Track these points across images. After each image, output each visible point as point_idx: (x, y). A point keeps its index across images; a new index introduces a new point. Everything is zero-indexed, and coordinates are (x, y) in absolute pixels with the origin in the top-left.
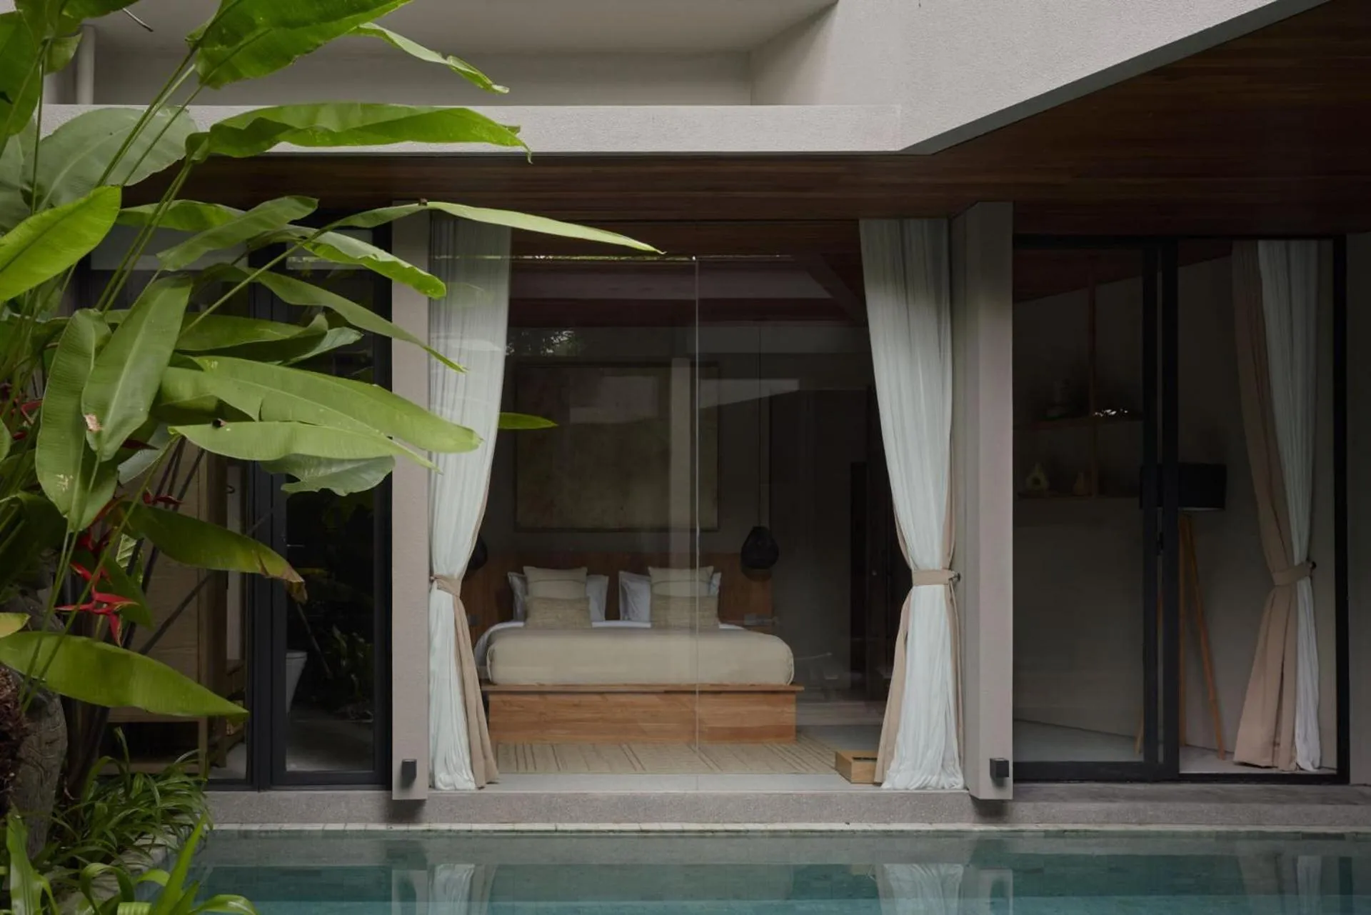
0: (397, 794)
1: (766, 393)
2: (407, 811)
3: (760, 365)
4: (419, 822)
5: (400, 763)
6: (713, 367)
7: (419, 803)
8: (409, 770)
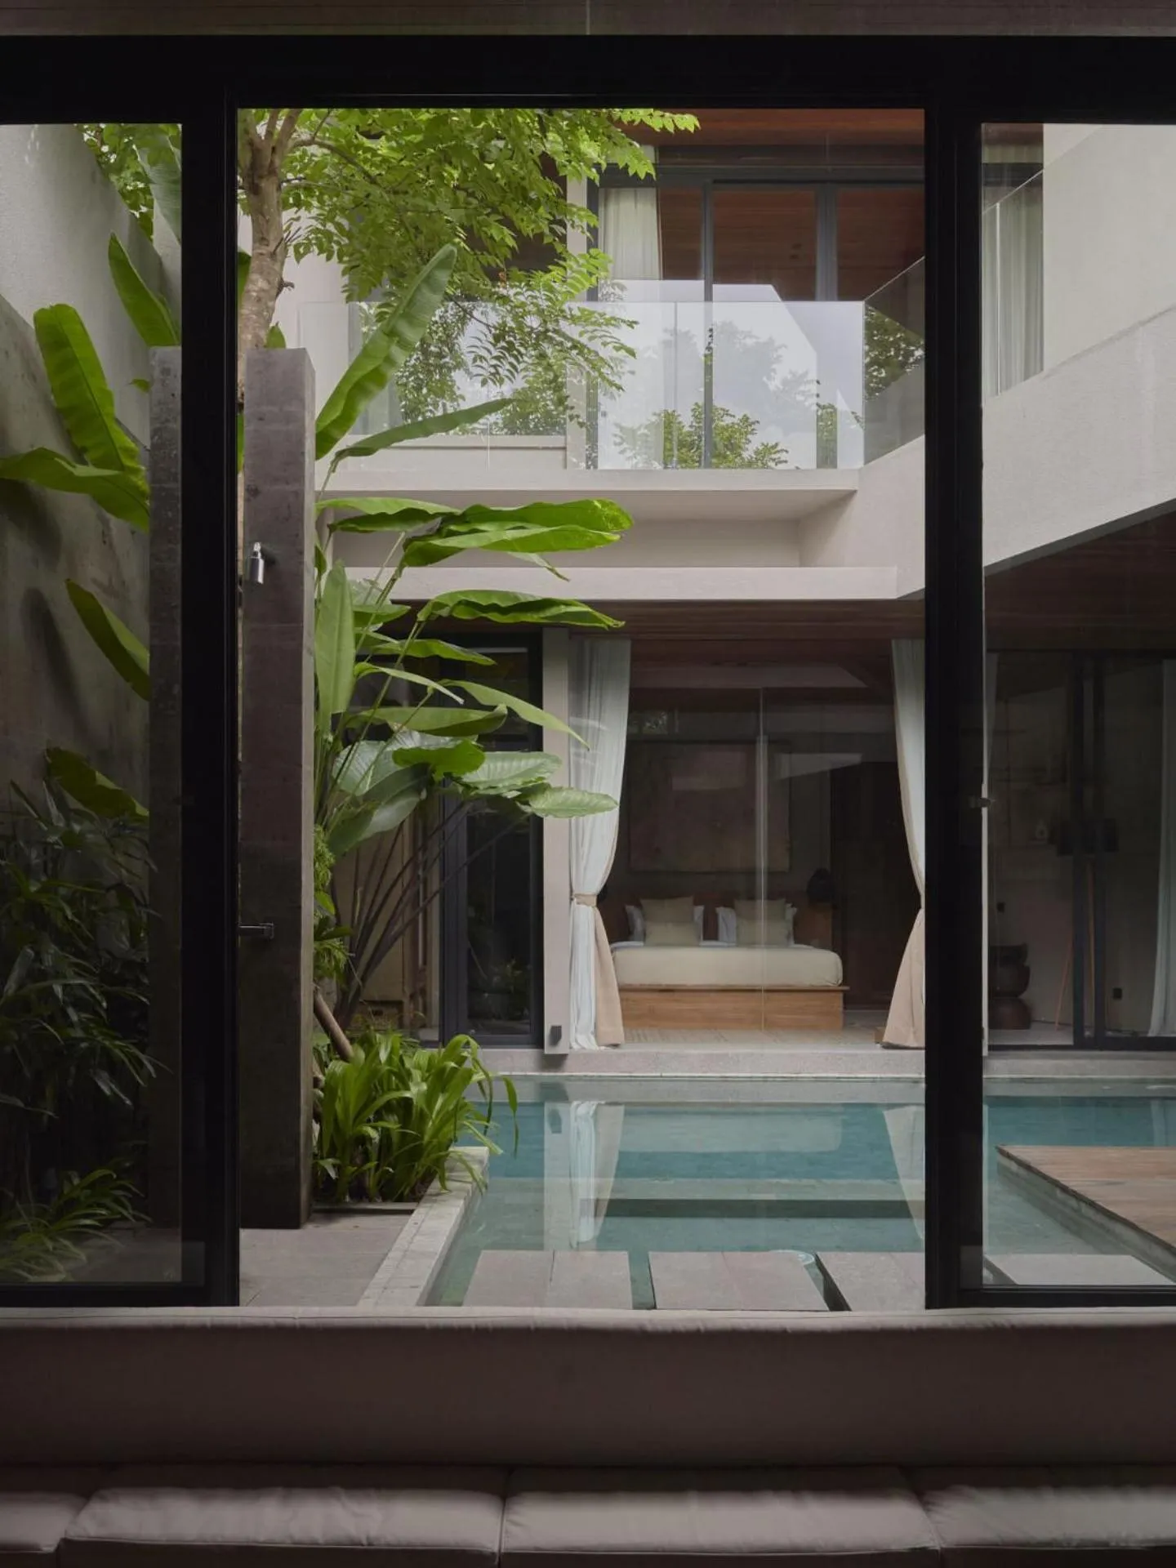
0: (548, 1050)
1: (827, 767)
2: (556, 1062)
3: (822, 742)
4: (563, 1072)
5: (550, 1028)
6: (781, 744)
7: (563, 1057)
8: (557, 1033)
